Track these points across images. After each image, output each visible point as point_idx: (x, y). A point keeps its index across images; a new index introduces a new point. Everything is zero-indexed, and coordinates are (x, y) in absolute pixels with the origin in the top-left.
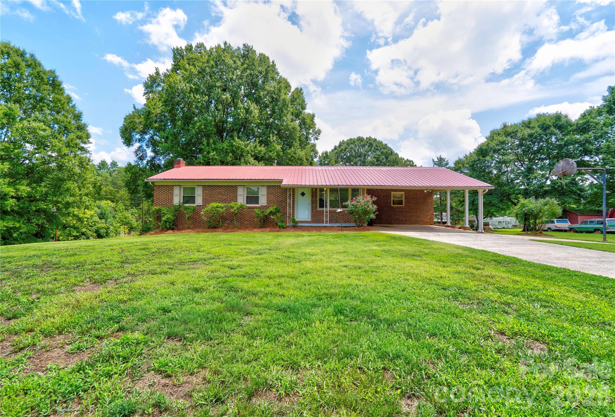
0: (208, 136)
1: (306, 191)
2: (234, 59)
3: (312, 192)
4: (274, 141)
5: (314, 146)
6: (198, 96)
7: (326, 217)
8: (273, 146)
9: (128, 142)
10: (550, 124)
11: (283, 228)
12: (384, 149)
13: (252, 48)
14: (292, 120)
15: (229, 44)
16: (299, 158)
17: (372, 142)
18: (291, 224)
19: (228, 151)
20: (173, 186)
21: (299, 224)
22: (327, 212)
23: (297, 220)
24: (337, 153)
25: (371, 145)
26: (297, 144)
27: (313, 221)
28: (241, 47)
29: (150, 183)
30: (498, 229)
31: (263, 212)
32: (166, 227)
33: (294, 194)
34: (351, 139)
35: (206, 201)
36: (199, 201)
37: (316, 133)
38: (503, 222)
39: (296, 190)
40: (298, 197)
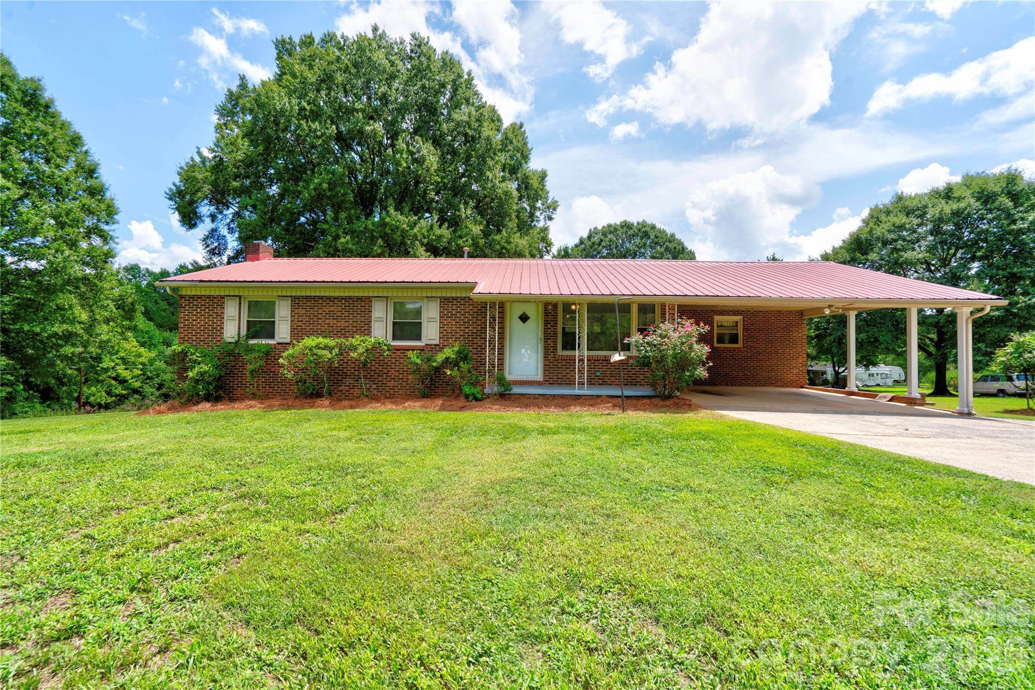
0: (338, 207)
1: (531, 311)
2: (393, 58)
3: (546, 313)
4: (467, 217)
5: (545, 230)
6: (316, 125)
7: (582, 372)
8: (466, 227)
9: (190, 219)
10: (997, 189)
11: (478, 400)
12: (670, 242)
13: (428, 43)
14: (504, 180)
15: (384, 31)
16: (516, 251)
17: (648, 229)
18: (496, 389)
19: (375, 234)
20: (223, 297)
21: (516, 390)
22: (581, 360)
23: (509, 377)
24: (584, 250)
25: (646, 235)
26: (513, 224)
27: (549, 380)
28: (408, 39)
29: (168, 289)
30: (868, 386)
31: (429, 360)
32: (198, 394)
33: (502, 318)
34: (610, 226)
35: (298, 333)
36: (283, 332)
37: (548, 208)
38: (877, 374)
39: (508, 305)
40: (514, 326)
